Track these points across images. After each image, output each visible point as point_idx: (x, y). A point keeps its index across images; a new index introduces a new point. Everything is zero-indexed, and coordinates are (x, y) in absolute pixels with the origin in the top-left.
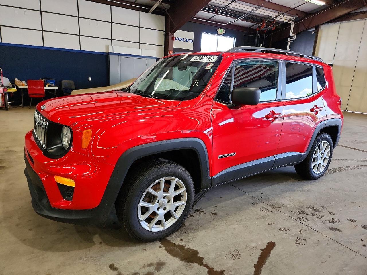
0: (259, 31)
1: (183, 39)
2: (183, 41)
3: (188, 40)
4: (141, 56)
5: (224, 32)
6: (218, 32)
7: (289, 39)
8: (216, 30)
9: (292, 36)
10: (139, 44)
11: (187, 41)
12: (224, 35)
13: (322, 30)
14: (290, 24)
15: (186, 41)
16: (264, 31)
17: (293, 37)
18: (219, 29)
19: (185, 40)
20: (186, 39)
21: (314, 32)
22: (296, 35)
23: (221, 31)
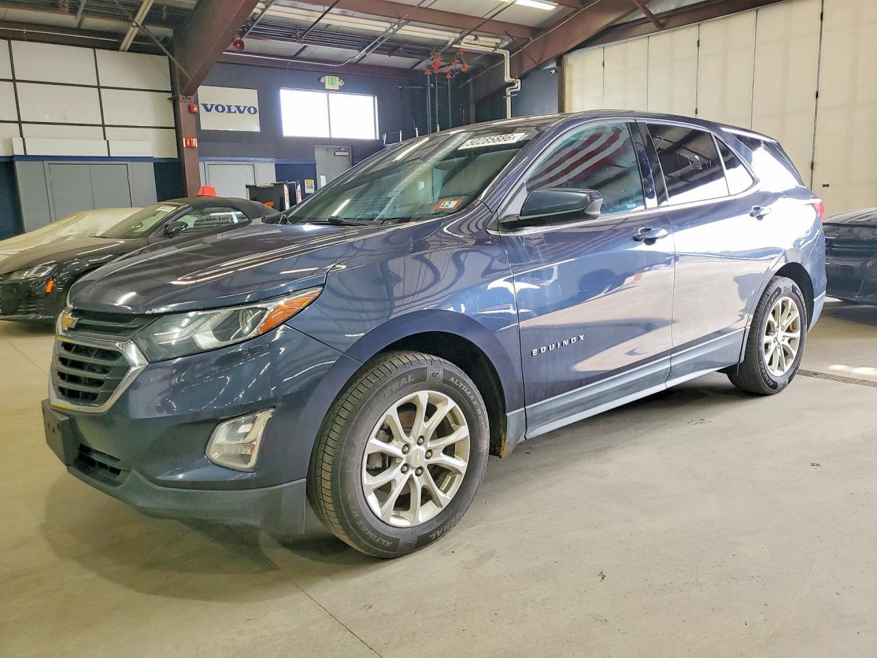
0: (433, 76)
1: (229, 107)
2: (229, 111)
3: (242, 109)
4: (109, 158)
5: (341, 83)
6: (324, 84)
7: (507, 89)
8: (319, 79)
9: (512, 84)
10: (102, 128)
11: (241, 112)
12: (342, 90)
13: (570, 65)
14: (502, 57)
15: (237, 111)
16: (446, 74)
17: (516, 86)
18: (327, 77)
19: (233, 109)
20: (238, 107)
21: (553, 71)
22: (519, 81)
23: (332, 82)
